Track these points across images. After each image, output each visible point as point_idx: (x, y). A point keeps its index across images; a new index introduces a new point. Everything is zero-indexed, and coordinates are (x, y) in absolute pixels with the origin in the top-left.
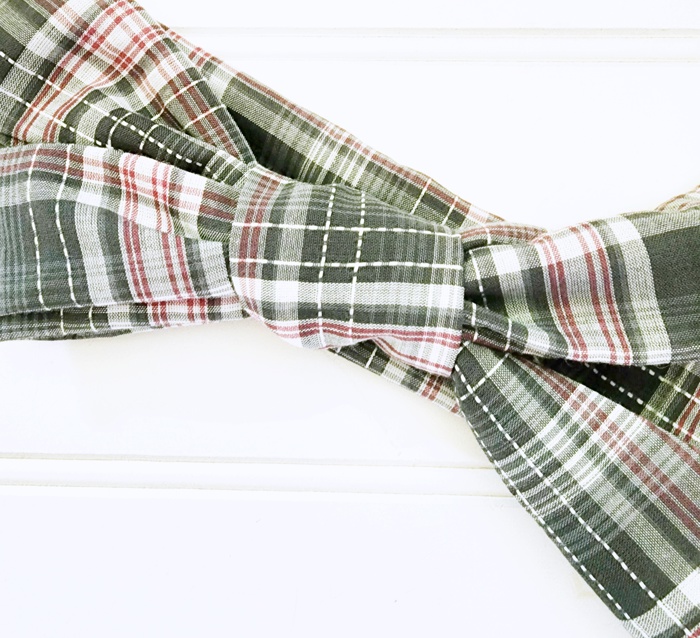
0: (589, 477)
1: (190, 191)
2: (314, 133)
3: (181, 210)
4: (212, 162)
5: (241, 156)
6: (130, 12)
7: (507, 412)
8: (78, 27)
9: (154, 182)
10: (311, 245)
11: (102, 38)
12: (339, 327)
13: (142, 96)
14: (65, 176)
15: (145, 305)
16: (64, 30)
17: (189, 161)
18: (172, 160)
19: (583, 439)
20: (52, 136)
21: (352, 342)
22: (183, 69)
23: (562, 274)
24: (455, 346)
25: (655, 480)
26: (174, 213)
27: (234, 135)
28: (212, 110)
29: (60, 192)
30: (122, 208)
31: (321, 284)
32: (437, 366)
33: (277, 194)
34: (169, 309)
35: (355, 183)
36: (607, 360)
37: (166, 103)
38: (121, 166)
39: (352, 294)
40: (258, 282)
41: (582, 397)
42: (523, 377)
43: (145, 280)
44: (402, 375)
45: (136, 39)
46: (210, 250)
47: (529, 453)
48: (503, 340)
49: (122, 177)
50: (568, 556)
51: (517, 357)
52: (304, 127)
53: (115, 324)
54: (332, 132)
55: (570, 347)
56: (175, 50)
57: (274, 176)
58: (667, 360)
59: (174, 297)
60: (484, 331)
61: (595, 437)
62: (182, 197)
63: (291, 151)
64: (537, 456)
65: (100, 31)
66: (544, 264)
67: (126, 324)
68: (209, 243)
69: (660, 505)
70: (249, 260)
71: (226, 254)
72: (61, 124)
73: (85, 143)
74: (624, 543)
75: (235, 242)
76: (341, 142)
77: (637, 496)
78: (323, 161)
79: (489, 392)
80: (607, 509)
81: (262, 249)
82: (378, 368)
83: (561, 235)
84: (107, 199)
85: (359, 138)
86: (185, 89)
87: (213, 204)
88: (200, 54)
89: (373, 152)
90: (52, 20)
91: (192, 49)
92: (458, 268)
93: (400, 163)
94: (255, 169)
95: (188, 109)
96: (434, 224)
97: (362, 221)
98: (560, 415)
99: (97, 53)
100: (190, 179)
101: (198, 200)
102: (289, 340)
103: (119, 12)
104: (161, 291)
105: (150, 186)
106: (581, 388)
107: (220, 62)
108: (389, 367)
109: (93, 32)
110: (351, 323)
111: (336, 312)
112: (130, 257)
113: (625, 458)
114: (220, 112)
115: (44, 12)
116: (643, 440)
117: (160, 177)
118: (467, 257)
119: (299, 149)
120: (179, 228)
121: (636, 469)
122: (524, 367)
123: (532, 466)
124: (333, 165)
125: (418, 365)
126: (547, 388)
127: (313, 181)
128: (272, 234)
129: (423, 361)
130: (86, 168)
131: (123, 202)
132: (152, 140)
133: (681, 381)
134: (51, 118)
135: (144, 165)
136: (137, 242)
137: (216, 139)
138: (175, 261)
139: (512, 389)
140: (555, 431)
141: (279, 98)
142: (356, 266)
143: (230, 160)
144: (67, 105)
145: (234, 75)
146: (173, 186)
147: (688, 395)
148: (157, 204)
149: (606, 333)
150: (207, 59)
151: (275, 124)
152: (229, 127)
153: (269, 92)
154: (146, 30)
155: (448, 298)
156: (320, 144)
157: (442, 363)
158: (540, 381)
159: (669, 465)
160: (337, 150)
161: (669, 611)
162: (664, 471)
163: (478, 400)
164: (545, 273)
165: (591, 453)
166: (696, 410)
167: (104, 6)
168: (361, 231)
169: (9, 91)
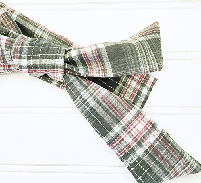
0: (93, 103)
1: (3, 39)
2: (37, 27)
3: (1, 44)
4: (10, 33)
5: (18, 32)
7: (74, 89)
10: (30, 51)
12: (37, 70)
17: (4, 33)
19: (92, 94)
22: (4, 12)
23: (87, 56)
24: (62, 73)
25: (108, 103)
27: (16, 28)
28: (11, 22)
31: (32, 60)
32: (60, 79)
33: (25, 40)
37: (1, 20)
39: (39, 62)
40: (18, 60)
41: (93, 85)
42: (80, 81)
44: (56, 83)
46: (7, 53)
47: (80, 98)
52: (35, 26)
54: (41, 27)
55: (89, 73)
56: (2, 8)
60: (70, 70)
61: (95, 94)
62: (1, 41)
64: (81, 99)
66: (82, 53)
69: (109, 109)
70: (16, 55)
71: (11, 54)
74: (101, 118)
75: (13, 51)
76: (43, 29)
77: (104, 107)
78: (39, 34)
79: (71, 84)
80: (97, 111)
81: (18, 52)
82: (50, 82)
83: (87, 47)
86: (4, 17)
87: (8, 42)
88: (10, 9)
89: (51, 31)
91: (8, 8)
92: (63, 55)
94: (21, 35)
95: (5, 21)
97: (42, 45)
98: (87, 89)
100: (3, 37)
101: (5, 42)
102: (26, 74)
106: (94, 83)
107: (15, 11)
108: (53, 82)
110: (39, 69)
111: (36, 67)
113: (101, 99)
114: (13, 22)
116: (106, 94)
118: (66, 53)
119: (33, 31)
121: (104, 101)
122: (81, 79)
123: (81, 101)
124: (41, 35)
126: (85, 83)
128: (21, 49)
129: (56, 78)
137: (12, 28)
140: (85, 93)
141: (29, 19)
142: (40, 55)
143: (14, 33)
145: (18, 14)
147: (123, 87)
149: (99, 70)
150: (12, 10)
151: (27, 25)
152: (15, 26)
155: (60, 62)
156: (38, 30)
157: (60, 78)
158: (84, 82)
160: (42, 31)
161: (111, 134)
162: (110, 101)
163: (68, 86)
164: (83, 56)
165: (94, 98)
166: (125, 90)
168: (42, 47)
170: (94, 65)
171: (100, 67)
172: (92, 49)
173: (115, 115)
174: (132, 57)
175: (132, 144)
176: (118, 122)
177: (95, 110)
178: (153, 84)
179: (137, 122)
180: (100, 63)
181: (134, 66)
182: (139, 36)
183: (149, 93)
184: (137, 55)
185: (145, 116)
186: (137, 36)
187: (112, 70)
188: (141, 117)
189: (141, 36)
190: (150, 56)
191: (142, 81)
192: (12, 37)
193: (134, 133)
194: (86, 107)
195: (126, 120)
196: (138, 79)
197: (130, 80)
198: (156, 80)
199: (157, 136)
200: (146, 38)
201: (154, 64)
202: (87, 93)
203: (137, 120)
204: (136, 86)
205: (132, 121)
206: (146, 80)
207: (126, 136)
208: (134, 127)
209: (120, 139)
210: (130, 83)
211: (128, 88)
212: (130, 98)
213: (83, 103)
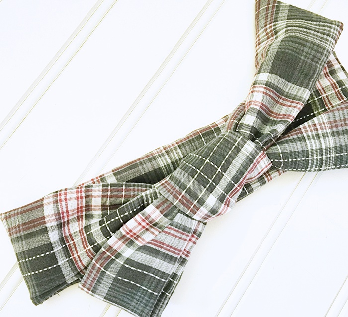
0: (331, 142)
1: (152, 212)
2: (154, 158)
3: (156, 221)
4: (145, 199)
5: (147, 189)
6: (65, 194)
7: (296, 154)
8: (57, 217)
9: (140, 224)
10: (202, 181)
11: (67, 211)
12: (235, 190)
13: (97, 212)
14: (113, 257)
15: (181, 256)
16: (55, 223)
17: (139, 207)
18: (135, 213)
19: (318, 136)
20: (93, 254)
22: (101, 188)
23: (265, 106)
24: (265, 156)
25: (343, 123)
26: (155, 225)
27: (138, 186)
28: (124, 188)
29: (120, 262)
30: (139, 244)
31: (217, 187)
32: (267, 167)
33: (172, 183)
34: (188, 249)
35: (182, 156)
36: (299, 112)
37: (108, 204)
38: (124, 233)
39: (227, 178)
40: (202, 208)
41: (305, 128)
42: (287, 141)
43: (175, 249)
44: (258, 184)
45: (77, 198)
46: (179, 218)
47: (312, 156)
48: (271, 140)
49: (128, 236)
51: (279, 140)
52: (150, 160)
53: (180, 273)
54: (158, 152)
55: (288, 120)
57: (163, 182)
58: (310, 93)
59: (186, 243)
60: (265, 143)
61: (320, 132)
62: (153, 217)
63: (155, 171)
64: (315, 154)
65: (64, 210)
66: (258, 108)
68: (176, 217)
70: (192, 207)
71: (184, 214)
72: (90, 247)
73: (105, 242)
75: (182, 207)
76: (164, 151)
77: (344, 132)
78: (167, 162)
79: (286, 155)
80: (343, 144)
81: (192, 200)
82: (251, 191)
83: (252, 97)
84: (132, 247)
85: (166, 144)
86: (109, 192)
87: (163, 207)
88: (95, 180)
89: (175, 143)
90: (48, 225)
91: (92, 182)
92: (241, 137)
94: (156, 187)
95: (117, 196)
97: (204, 159)
98: (306, 138)
99: (70, 218)
100: (148, 210)
101: (158, 212)
102: (227, 211)
103: (63, 197)
104: (182, 245)
105: (140, 227)
106: (301, 126)
107: (104, 175)
108: (253, 186)
109: (63, 213)
110: (236, 186)
111: (229, 189)
112: (164, 249)
113: (332, 127)
114: (126, 186)
115: (43, 226)
116: (329, 118)
117: (140, 220)
118: (239, 132)
119: (156, 168)
121: (336, 126)
122: (284, 139)
123: (316, 158)
124: (170, 159)
126: (295, 136)
128: (189, 192)
130: (115, 248)
131: (137, 242)
132: (122, 216)
133: (314, 96)
134: (85, 250)
135: (131, 224)
136: (160, 243)
137: (136, 193)
138: (176, 233)
139: (289, 147)
140: (311, 143)
141: (133, 162)
142: (219, 170)
143: (148, 192)
144: (83, 240)
145: (112, 173)
146: (146, 218)
147: (320, 97)
148: (147, 229)
149: (289, 106)
150: (99, 179)
151: (142, 170)
152: (134, 186)
153: (128, 164)
154: (77, 192)
156: (160, 159)
158: (291, 137)
159: (341, 115)
160: (165, 154)
162: (342, 118)
163: (287, 161)
164: (261, 110)
165: (324, 136)
166: (326, 99)
167: (56, 202)
168: (207, 161)
169: (62, 261)
172: (261, 92)
174: (306, 49)
177: (341, 146)
180: (281, 98)
181: (318, 55)
182: (270, 27)
184: (307, 41)
187: (302, 88)
189: (273, 24)
190: (317, 27)
191: (327, 70)
192: (152, 201)
194: (328, 156)
200: (282, 18)
204: (329, 81)
206: (329, 64)
210: (321, 85)
211: (325, 93)
212: (340, 100)
213: (322, 155)
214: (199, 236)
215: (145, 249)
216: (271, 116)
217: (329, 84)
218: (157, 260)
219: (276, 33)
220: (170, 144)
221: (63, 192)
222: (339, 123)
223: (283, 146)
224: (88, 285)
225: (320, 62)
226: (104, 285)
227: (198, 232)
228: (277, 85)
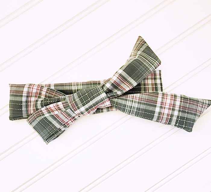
0: (136, 105)
1: (60, 105)
2: (71, 85)
3: (61, 108)
4: (60, 99)
5: (63, 95)
6: (33, 86)
7: (121, 104)
8: (28, 93)
9: (54, 107)
10: (81, 100)
11: (32, 92)
12: (93, 109)
13: (43, 97)
14: (41, 115)
15: (65, 124)
16: (26, 95)
17: (57, 101)
18: (55, 102)
19: (133, 101)
20: (35, 111)
21: (96, 110)
22: (47, 89)
23: (116, 82)
25: (144, 100)
26: (60, 109)
27: (60, 93)
29: (43, 117)
30: (52, 114)
31: (86, 105)
33: (72, 97)
34: (68, 123)
35: (82, 89)
36: (129, 89)
37: (47, 95)
38: (48, 108)
39: (91, 103)
40: (78, 110)
41: (130, 96)
42: (121, 99)
43: (63, 120)
44: (106, 110)
45: (37, 89)
46: (69, 111)
47: (127, 108)
48: (115, 96)
49: (49, 109)
50: (141, 117)
51: (118, 97)
52: (69, 86)
53: (63, 130)
54: (74, 84)
55: (124, 91)
56: (44, 87)
57: (70, 95)
58: (137, 84)
59: (68, 120)
60: (111, 96)
61: (134, 100)
62: (60, 106)
63: (70, 90)
64: (128, 107)
65: (31, 91)
66: (113, 82)
67: (64, 129)
69: (147, 103)
70: (75, 108)
71: (71, 110)
73: (41, 108)
74: (146, 110)
75: (71, 107)
76: (76, 84)
77: (144, 103)
78: (75, 89)
79: (117, 103)
80: (141, 108)
81: (75, 106)
82: (102, 112)
83: (113, 77)
84: (49, 114)
85: (78, 82)
86: (49, 91)
87: (65, 104)
88: (47, 85)
89: (81, 83)
90: (23, 94)
91: (45, 85)
92: (103, 90)
93: (86, 82)
94: (67, 96)
95: (51, 94)
96: (96, 87)
98: (128, 100)
99: (32, 95)
100: (59, 103)
101: (62, 105)
102: (87, 115)
103: (32, 87)
104: (66, 120)
105: (54, 108)
106: (129, 95)
107: (50, 84)
108: (104, 110)
109: (30, 92)
110: (94, 107)
111: (91, 107)
112: (59, 119)
113: (139, 100)
114: (56, 91)
115: (21, 94)
116: (140, 96)
117: (55, 106)
118: (103, 88)
119: (71, 89)
120: (62, 111)
122: (120, 97)
123: (129, 109)
124: (77, 88)
125: (106, 107)
126: (124, 98)
127: (76, 92)
128: (75, 102)
130: (43, 112)
131: (52, 113)
132: (50, 101)
133: (143, 85)
134: (33, 108)
135: (51, 106)
136: (58, 116)
137: (58, 95)
138: (65, 115)
139: (120, 101)
140: (128, 103)
141: (63, 84)
142: (89, 99)
143: (62, 97)
144: (34, 105)
145: (54, 85)
146: (57, 106)
148: (57, 110)
149: (127, 86)
151: (65, 88)
152: (59, 93)
153: (61, 84)
154: (38, 87)
155: (104, 95)
156: (73, 86)
157: (109, 104)
158: (123, 98)
159: (145, 97)
160: (76, 86)
161: (156, 115)
163: (117, 106)
164: (114, 83)
165: (135, 102)
166: (147, 88)
167: (29, 88)
168: (87, 94)
169: (24, 109)
170: (122, 85)
171: (126, 84)
172: (116, 77)
173: (152, 104)
174: (141, 67)
175: (170, 112)
176: (155, 106)
177: (139, 108)
178: (160, 74)
179: (165, 99)
180: (125, 82)
181: (145, 71)
182: (136, 52)
183: (161, 81)
184: (143, 64)
185: (168, 94)
186: (135, 53)
187: (134, 81)
188: (166, 95)
189: (137, 51)
190: (150, 59)
191: (153, 77)
192: (63, 101)
193: (167, 106)
194: (134, 110)
195: (159, 102)
196: (150, 77)
197: (146, 80)
198: (160, 71)
199: (180, 100)
200: (141, 50)
201: (155, 63)
202: (130, 102)
203: (165, 98)
204: (152, 82)
205: (163, 100)
206: (155, 75)
207: (164, 110)
208: (166, 103)
209: (162, 114)
210: (148, 82)
211: (148, 86)
212: (153, 91)
213: (131, 109)
214: (75, 120)
215: (52, 116)
216: (119, 87)
217: (151, 83)
218: (55, 122)
219: (136, 55)
220: (79, 82)
221: (33, 85)
222: (142, 100)
223: (118, 99)
224: (29, 121)
225: (145, 74)
226: (35, 123)
227: (75, 118)
228: (125, 76)
